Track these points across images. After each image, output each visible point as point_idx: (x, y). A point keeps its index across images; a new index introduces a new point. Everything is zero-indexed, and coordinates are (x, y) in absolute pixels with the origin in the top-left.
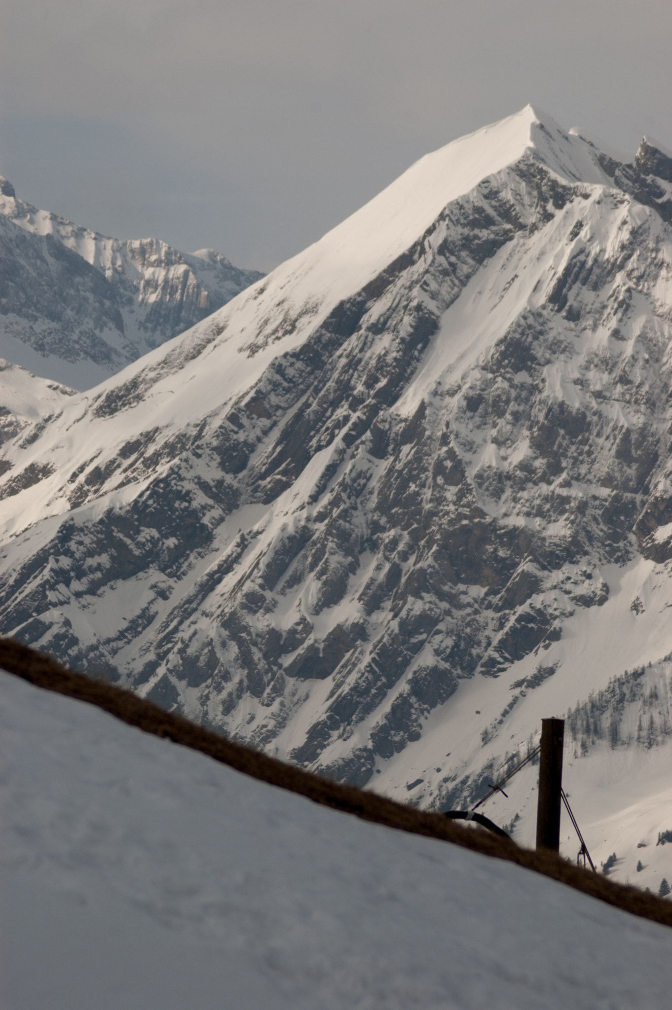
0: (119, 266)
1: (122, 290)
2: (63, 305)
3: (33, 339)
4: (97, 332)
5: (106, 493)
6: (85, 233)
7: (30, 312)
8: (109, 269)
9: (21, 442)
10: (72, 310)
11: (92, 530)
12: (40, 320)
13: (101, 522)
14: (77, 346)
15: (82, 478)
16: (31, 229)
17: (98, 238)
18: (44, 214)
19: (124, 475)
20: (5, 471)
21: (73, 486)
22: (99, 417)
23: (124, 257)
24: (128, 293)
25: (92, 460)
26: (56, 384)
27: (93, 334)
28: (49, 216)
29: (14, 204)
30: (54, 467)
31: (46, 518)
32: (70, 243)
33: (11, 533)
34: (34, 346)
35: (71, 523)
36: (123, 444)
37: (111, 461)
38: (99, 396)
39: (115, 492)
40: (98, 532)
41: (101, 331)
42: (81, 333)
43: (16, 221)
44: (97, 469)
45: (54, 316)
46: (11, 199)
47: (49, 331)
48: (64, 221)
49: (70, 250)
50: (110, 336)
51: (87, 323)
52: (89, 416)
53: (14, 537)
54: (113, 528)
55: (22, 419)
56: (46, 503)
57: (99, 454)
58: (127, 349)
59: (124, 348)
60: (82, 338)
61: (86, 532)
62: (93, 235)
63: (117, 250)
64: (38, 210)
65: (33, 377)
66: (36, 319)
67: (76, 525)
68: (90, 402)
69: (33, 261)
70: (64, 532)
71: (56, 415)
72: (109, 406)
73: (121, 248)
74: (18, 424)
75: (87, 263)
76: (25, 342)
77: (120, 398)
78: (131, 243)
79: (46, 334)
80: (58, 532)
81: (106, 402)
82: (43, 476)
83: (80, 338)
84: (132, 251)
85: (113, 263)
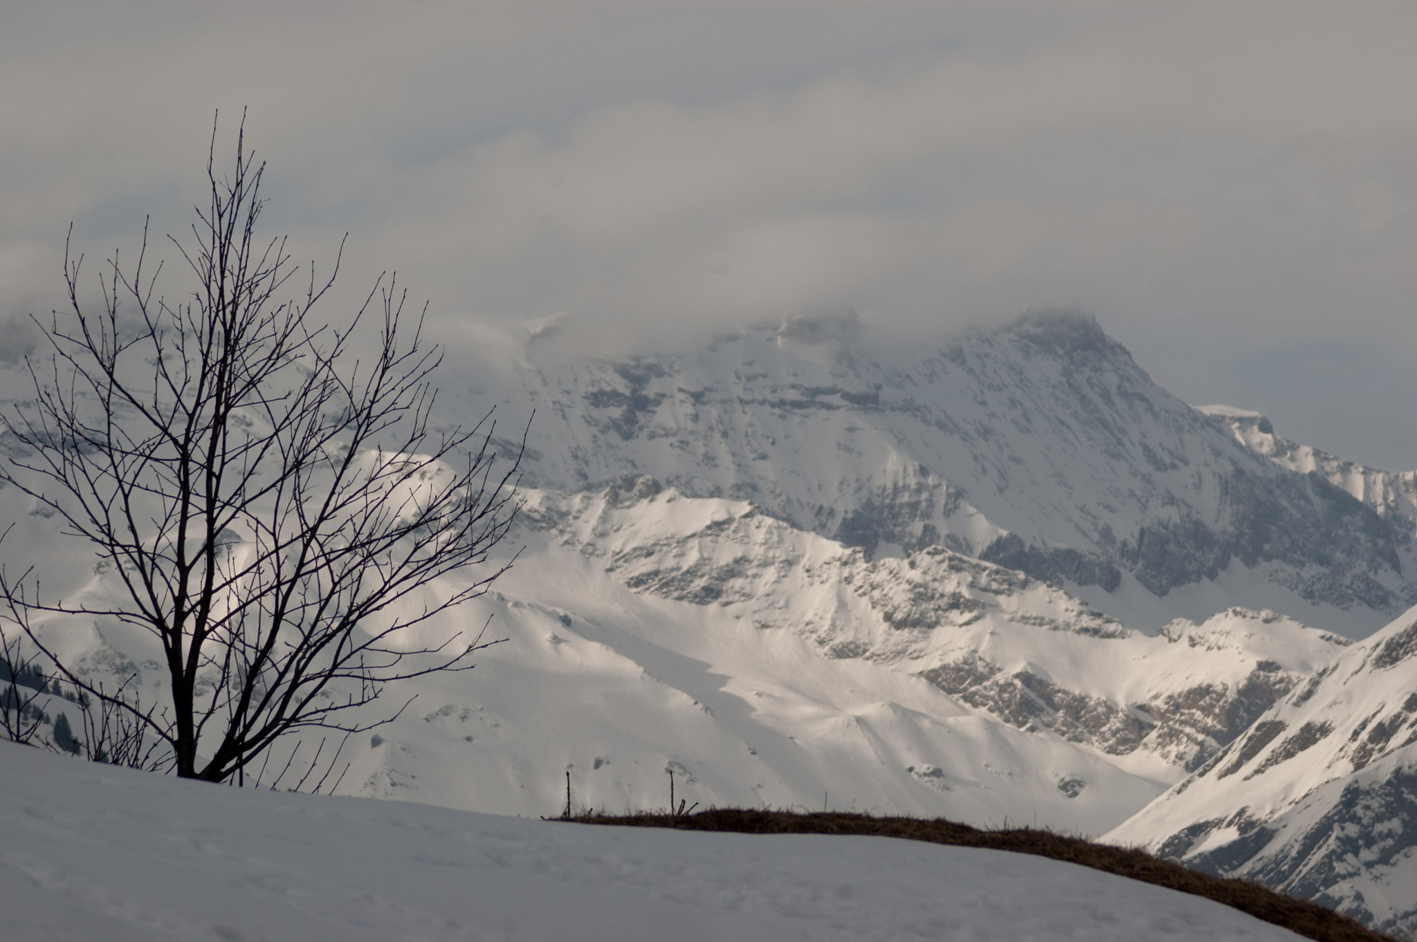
0: (1392, 501)
1: (1396, 528)
2: (1331, 547)
3: (1301, 587)
4: (1371, 575)
5: (1392, 751)
6: (1352, 468)
7: (1296, 556)
8: (1380, 505)
9: (1294, 700)
10: (1342, 552)
11: (1379, 793)
12: (1307, 565)
13: (1389, 783)
14: (1350, 591)
15: (1364, 736)
16: (1292, 467)
17: (1367, 472)
18: (1305, 450)
19: (1411, 731)
20: (1279, 733)
21: (1355, 745)
22: (1379, 667)
23: (1397, 491)
24: (1404, 530)
25: (1374, 716)
26: (1329, 634)
27: (1367, 577)
28: (1311, 452)
29: (1272, 442)
30: (1332, 725)
31: (1327, 782)
32: (1336, 479)
33: (1290, 800)
34: (1303, 594)
35: (1356, 785)
36: (1408, 697)
37: (1395, 716)
38: (1378, 645)
39: (1402, 749)
40: (1387, 795)
41: (1376, 573)
42: (1353, 576)
43: (1276, 460)
44: (1381, 725)
45: (1323, 560)
46: (1269, 436)
47: (1317, 576)
48: (1328, 456)
49: (1337, 487)
50: (1387, 579)
51: (1360, 565)
52: (1368, 667)
53: (1293, 805)
54: (1403, 789)
55: (1294, 675)
56: (1327, 765)
57: (1382, 708)
58: (1406, 591)
59: (1402, 590)
60: (1355, 582)
61: (1373, 795)
62: (1361, 469)
63: (1389, 484)
64: (1299, 447)
65: (1304, 627)
66: (1302, 564)
67: (1361, 788)
68: (1368, 652)
69: (1296, 501)
70: (1349, 796)
71: (1331, 668)
72: (1389, 655)
73: (1393, 481)
74: (1290, 681)
75: (1356, 501)
76: (1292, 590)
77: (1401, 645)
78: (1404, 476)
79: (1315, 580)
80: (1342, 797)
81: (1386, 651)
82: (1321, 735)
83: (1352, 583)
84: (1406, 483)
85: (1385, 498)
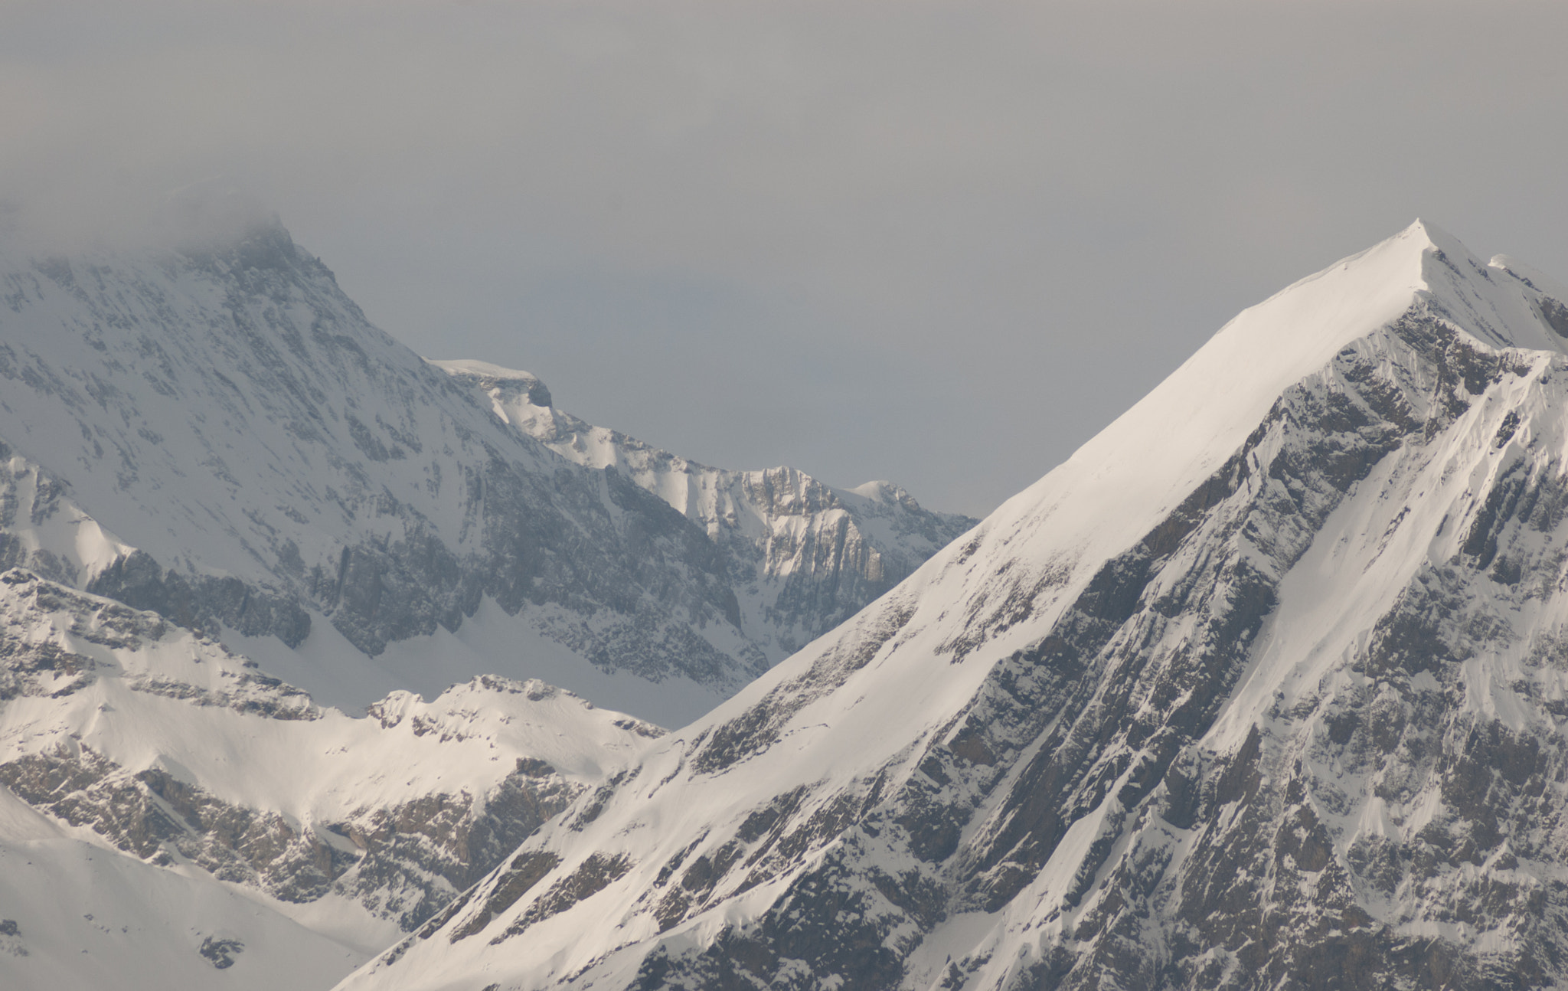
0: (730, 516)
1: (735, 556)
2: (637, 584)
3: (588, 644)
4: (695, 628)
5: (719, 901)
6: (671, 462)
7: (582, 598)
8: (712, 521)
9: (572, 820)
10: (653, 592)
11: (697, 966)
12: (599, 611)
13: (713, 950)
14: (662, 654)
15: (677, 877)
16: (580, 459)
17: (692, 470)
18: (600, 432)
19: (748, 870)
20: (548, 870)
21: (663, 892)
22: (703, 772)
23: (737, 500)
24: (747, 561)
25: (693, 846)
26: (628, 719)
27: (690, 632)
28: (610, 437)
29: (551, 420)
30: (629, 861)
31: (619, 949)
32: (646, 480)
33: (562, 975)
34: (591, 656)
35: (662, 954)
36: (746, 817)
37: (725, 847)
38: (702, 737)
39: (734, 899)
40: (708, 969)
41: (703, 626)
42: (668, 630)
43: (554, 447)
44: (702, 859)
45: (623, 605)
46: (546, 410)
47: (614, 629)
48: (635, 443)
49: (647, 492)
50: (719, 635)
51: (679, 613)
52: (686, 772)
53: (566, 982)
54: (733, 961)
55: (574, 781)
56: (619, 922)
57: (706, 835)
58: (748, 655)
59: (742, 653)
60: (671, 639)
61: (687, 970)
62: (684, 466)
63: (726, 490)
64: (591, 427)
65: (590, 708)
66: (592, 610)
67: (671, 958)
68: (688, 747)
69: (584, 513)
70: (651, 971)
71: (630, 772)
72: (719, 754)
73: (732, 485)
74: (567, 791)
75: (676, 512)
76: (574, 650)
77: (737, 738)
78: (748, 476)
79: (610, 634)
80: (640, 971)
81: (713, 747)
82: (612, 876)
83: (667, 640)
84: (751, 489)
85: (720, 511)
